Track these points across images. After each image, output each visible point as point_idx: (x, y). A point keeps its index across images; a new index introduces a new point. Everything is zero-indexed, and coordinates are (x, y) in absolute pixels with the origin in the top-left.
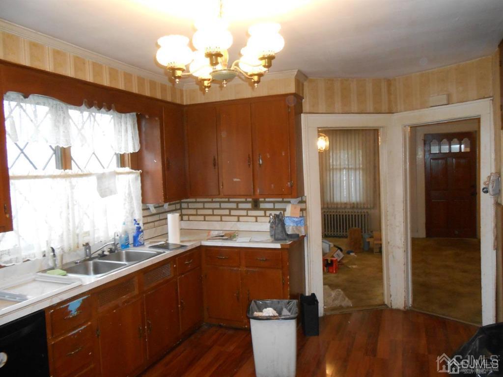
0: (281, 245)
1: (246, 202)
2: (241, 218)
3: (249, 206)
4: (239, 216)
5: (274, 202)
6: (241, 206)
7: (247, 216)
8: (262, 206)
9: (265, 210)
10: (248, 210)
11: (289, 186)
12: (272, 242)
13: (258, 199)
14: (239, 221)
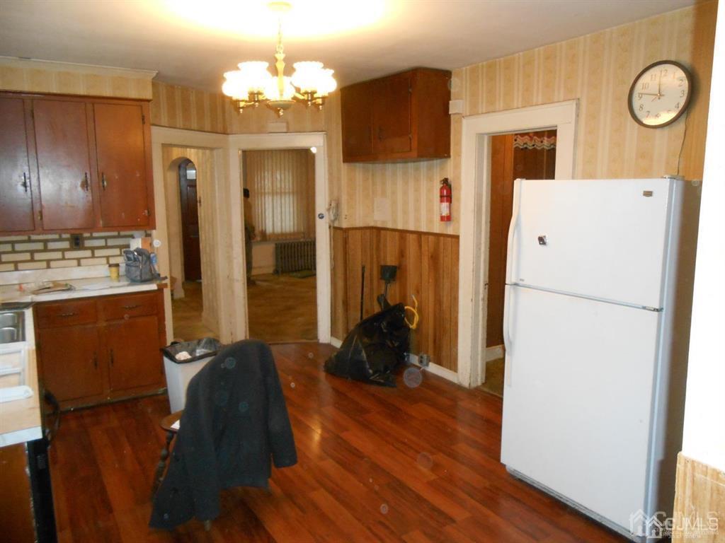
0: (158, 285)
1: (61, 240)
2: (52, 264)
3: (66, 245)
4: (48, 261)
5: (106, 238)
6: (51, 245)
7: (63, 259)
8: (88, 243)
9: (93, 249)
10: (63, 250)
11: (147, 215)
12: (129, 285)
13: (81, 234)
14: (48, 267)
